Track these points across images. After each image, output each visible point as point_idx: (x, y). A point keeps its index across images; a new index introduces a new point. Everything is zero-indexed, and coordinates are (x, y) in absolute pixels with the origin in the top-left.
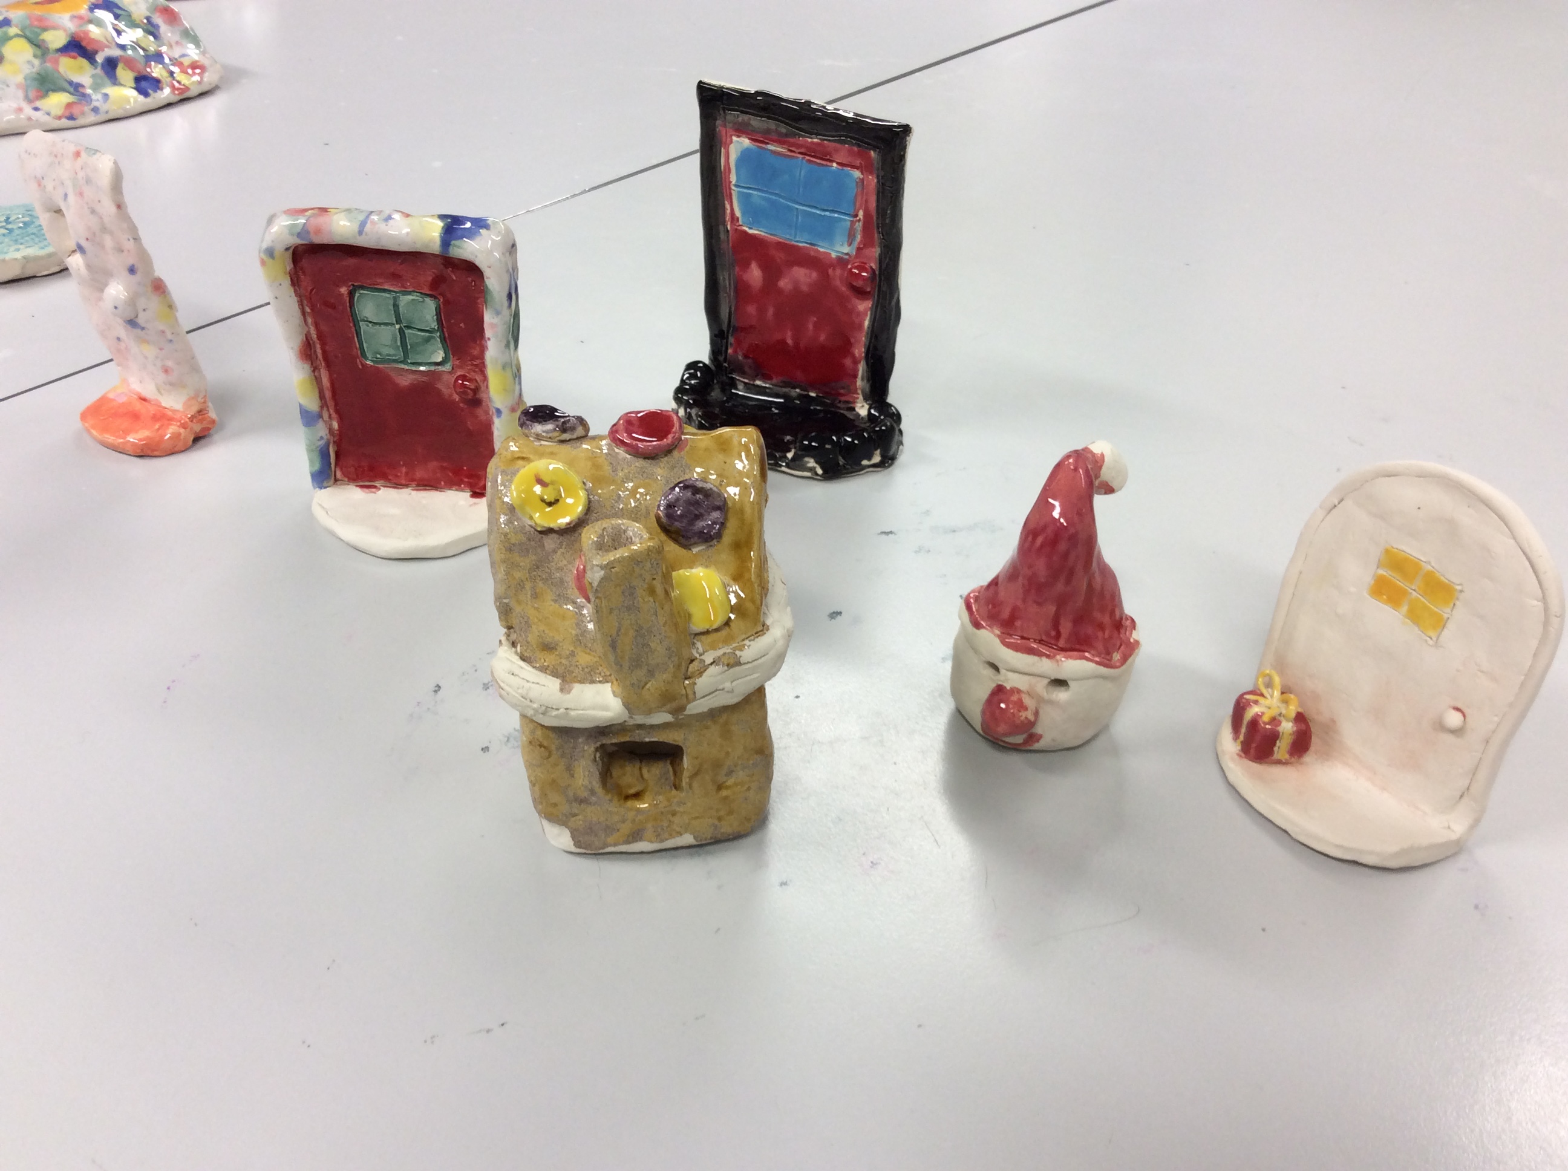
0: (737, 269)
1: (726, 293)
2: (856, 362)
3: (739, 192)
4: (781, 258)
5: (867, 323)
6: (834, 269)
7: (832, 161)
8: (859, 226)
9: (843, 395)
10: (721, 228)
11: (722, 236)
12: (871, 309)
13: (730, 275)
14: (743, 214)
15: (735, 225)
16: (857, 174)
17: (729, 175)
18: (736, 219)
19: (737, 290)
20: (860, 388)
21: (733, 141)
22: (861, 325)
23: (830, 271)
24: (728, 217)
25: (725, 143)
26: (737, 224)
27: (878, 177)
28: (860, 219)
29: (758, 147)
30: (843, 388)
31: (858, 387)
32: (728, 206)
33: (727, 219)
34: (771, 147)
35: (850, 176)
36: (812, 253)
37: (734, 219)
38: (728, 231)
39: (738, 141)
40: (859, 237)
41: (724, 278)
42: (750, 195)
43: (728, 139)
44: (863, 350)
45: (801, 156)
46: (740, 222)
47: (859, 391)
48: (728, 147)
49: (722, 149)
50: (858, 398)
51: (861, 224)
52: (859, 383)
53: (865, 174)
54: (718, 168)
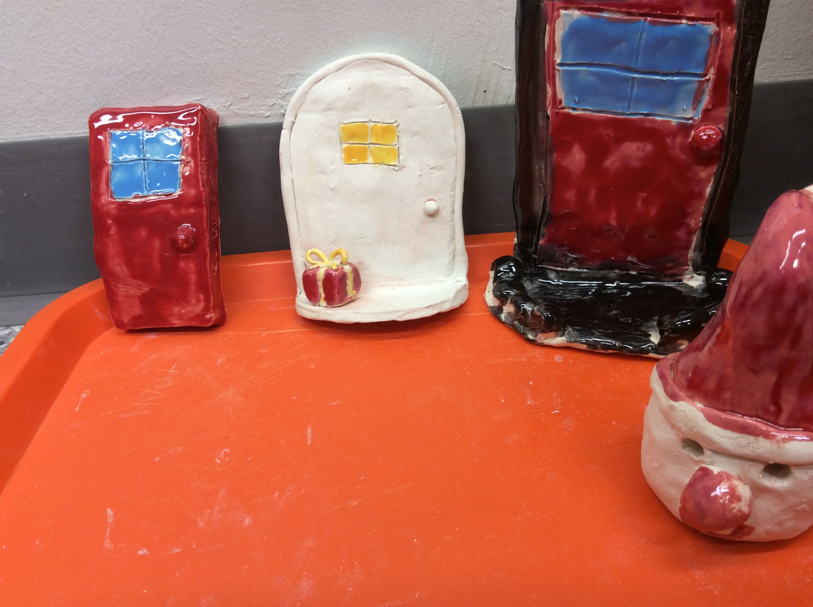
0: (555, 156)
1: (542, 182)
2: (690, 233)
3: (564, 71)
4: (608, 135)
5: (708, 190)
6: (674, 139)
7: (680, 18)
8: (708, 88)
9: (670, 268)
10: (540, 114)
11: (541, 123)
12: (716, 173)
13: (546, 163)
14: (567, 95)
15: (557, 108)
16: (712, 27)
17: (554, 54)
18: (558, 102)
19: (553, 178)
20: (690, 259)
21: (561, 14)
22: (701, 194)
23: (669, 141)
24: (548, 102)
25: (552, 19)
26: (560, 107)
27: (739, 28)
28: (709, 79)
29: (591, 16)
30: (672, 261)
31: (689, 258)
32: (549, 90)
33: (548, 104)
34: (606, 15)
35: (701, 31)
36: (648, 125)
37: (556, 101)
38: (548, 117)
39: (566, 15)
40: (706, 100)
41: (540, 167)
42: (577, 72)
43: (555, 13)
44: (701, 219)
45: (642, 19)
46: (563, 105)
47: (690, 263)
48: (555, 23)
49: (547, 26)
50: (687, 270)
51: (710, 84)
52: (691, 254)
53: (721, 25)
54: (541, 48)
